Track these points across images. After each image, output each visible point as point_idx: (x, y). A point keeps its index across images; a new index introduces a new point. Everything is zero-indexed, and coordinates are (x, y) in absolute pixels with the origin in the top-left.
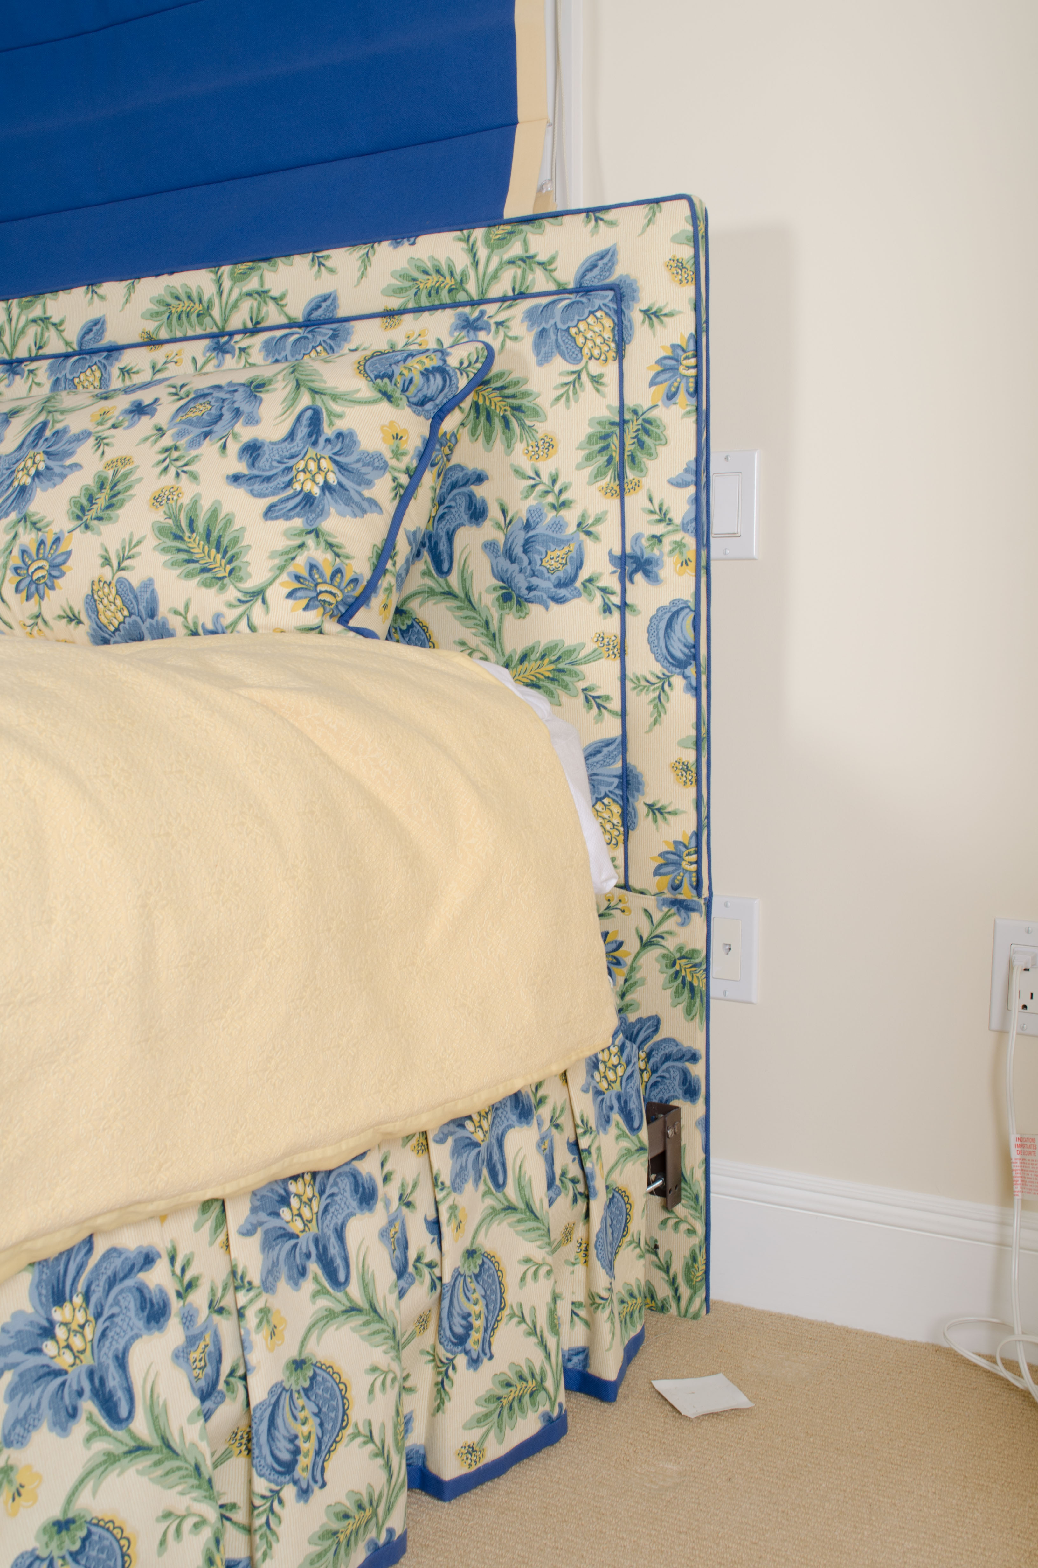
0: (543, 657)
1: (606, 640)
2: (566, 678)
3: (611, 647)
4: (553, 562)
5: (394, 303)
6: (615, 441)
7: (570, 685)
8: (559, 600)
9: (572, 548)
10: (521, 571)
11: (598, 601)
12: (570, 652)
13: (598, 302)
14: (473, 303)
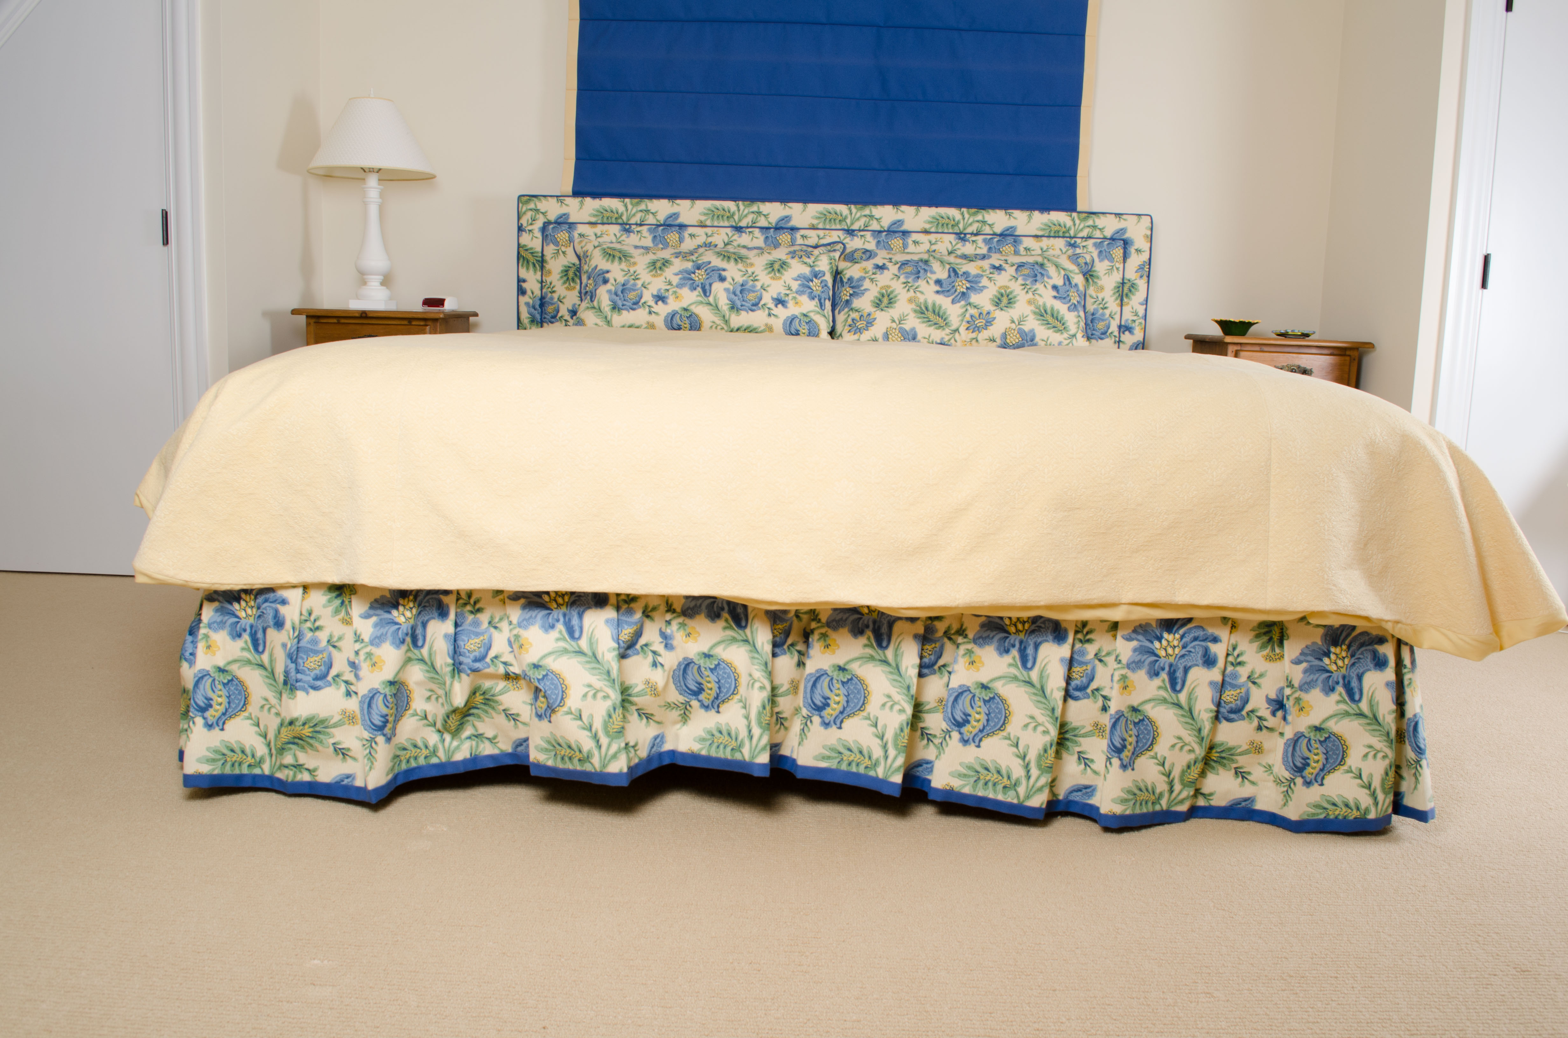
4: (1100, 326)
5: (1040, 233)
6: (1121, 289)
8: (1102, 339)
9: (1106, 322)
10: (1089, 329)
11: (1113, 339)
13: (1118, 244)
14: (1070, 237)
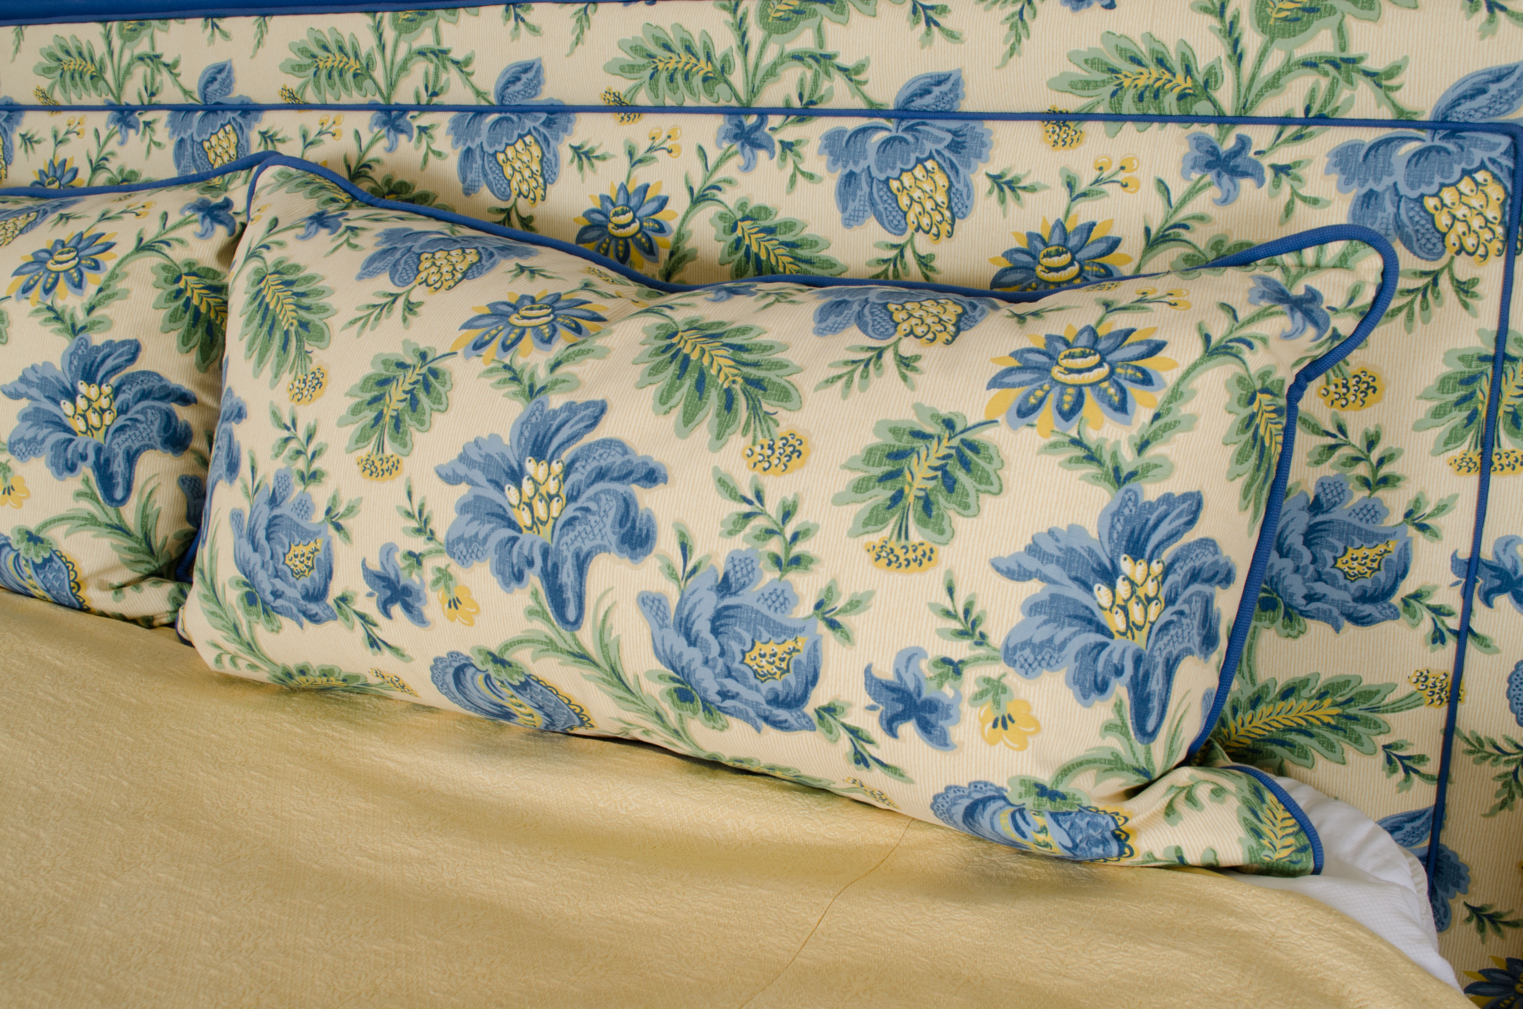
0: (1322, 696)
1: (1431, 680)
2: (1359, 729)
3: (1436, 690)
4: (1355, 564)
5: (1072, 103)
6: (1485, 385)
7: (1364, 739)
8: (1360, 621)
9: (1391, 547)
10: (1297, 570)
11: (1426, 625)
12: (1369, 694)
13: (1479, 155)
14: (1221, 120)
